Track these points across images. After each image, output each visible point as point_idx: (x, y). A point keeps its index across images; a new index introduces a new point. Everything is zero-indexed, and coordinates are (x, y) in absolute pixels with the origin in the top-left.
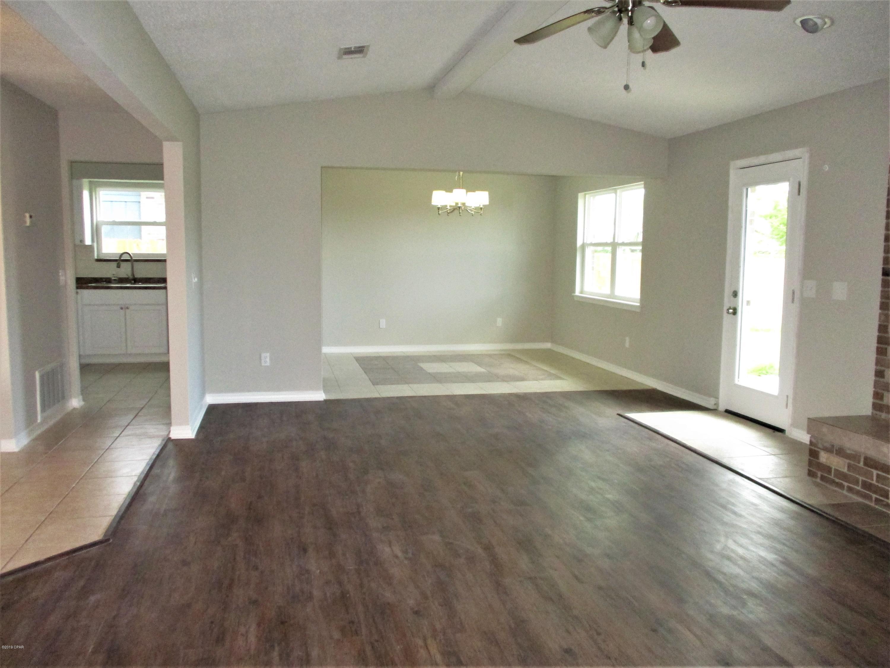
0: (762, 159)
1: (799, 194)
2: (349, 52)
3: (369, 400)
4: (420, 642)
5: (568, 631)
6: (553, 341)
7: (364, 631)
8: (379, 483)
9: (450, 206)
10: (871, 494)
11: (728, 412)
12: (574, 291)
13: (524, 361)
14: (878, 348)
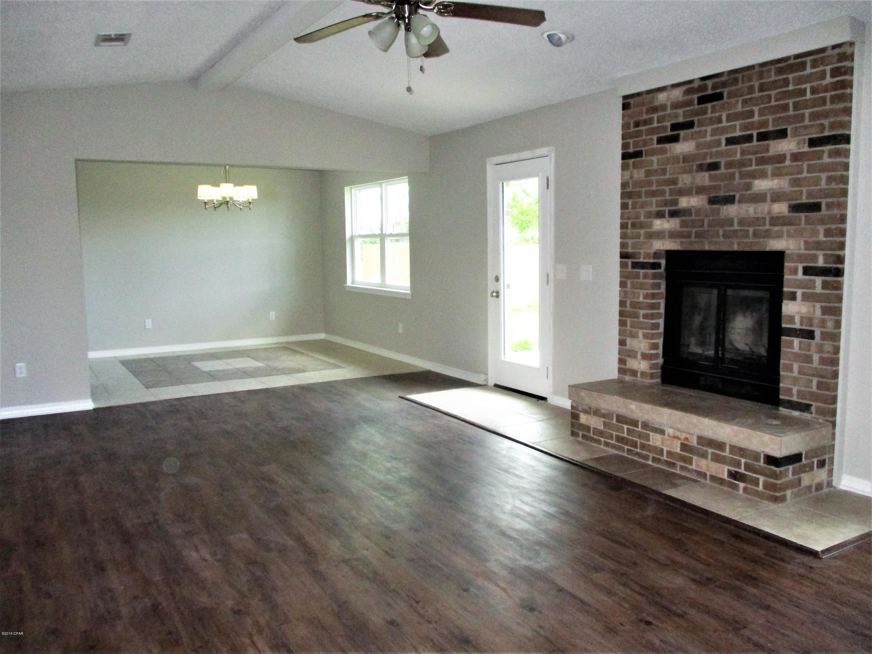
0: (514, 156)
1: (548, 188)
2: (108, 39)
3: (144, 405)
4: (247, 641)
5: (389, 605)
6: (326, 332)
7: (185, 640)
8: (173, 488)
9: (217, 201)
10: (623, 445)
11: (496, 386)
12: (345, 282)
13: (300, 352)
14: (620, 321)
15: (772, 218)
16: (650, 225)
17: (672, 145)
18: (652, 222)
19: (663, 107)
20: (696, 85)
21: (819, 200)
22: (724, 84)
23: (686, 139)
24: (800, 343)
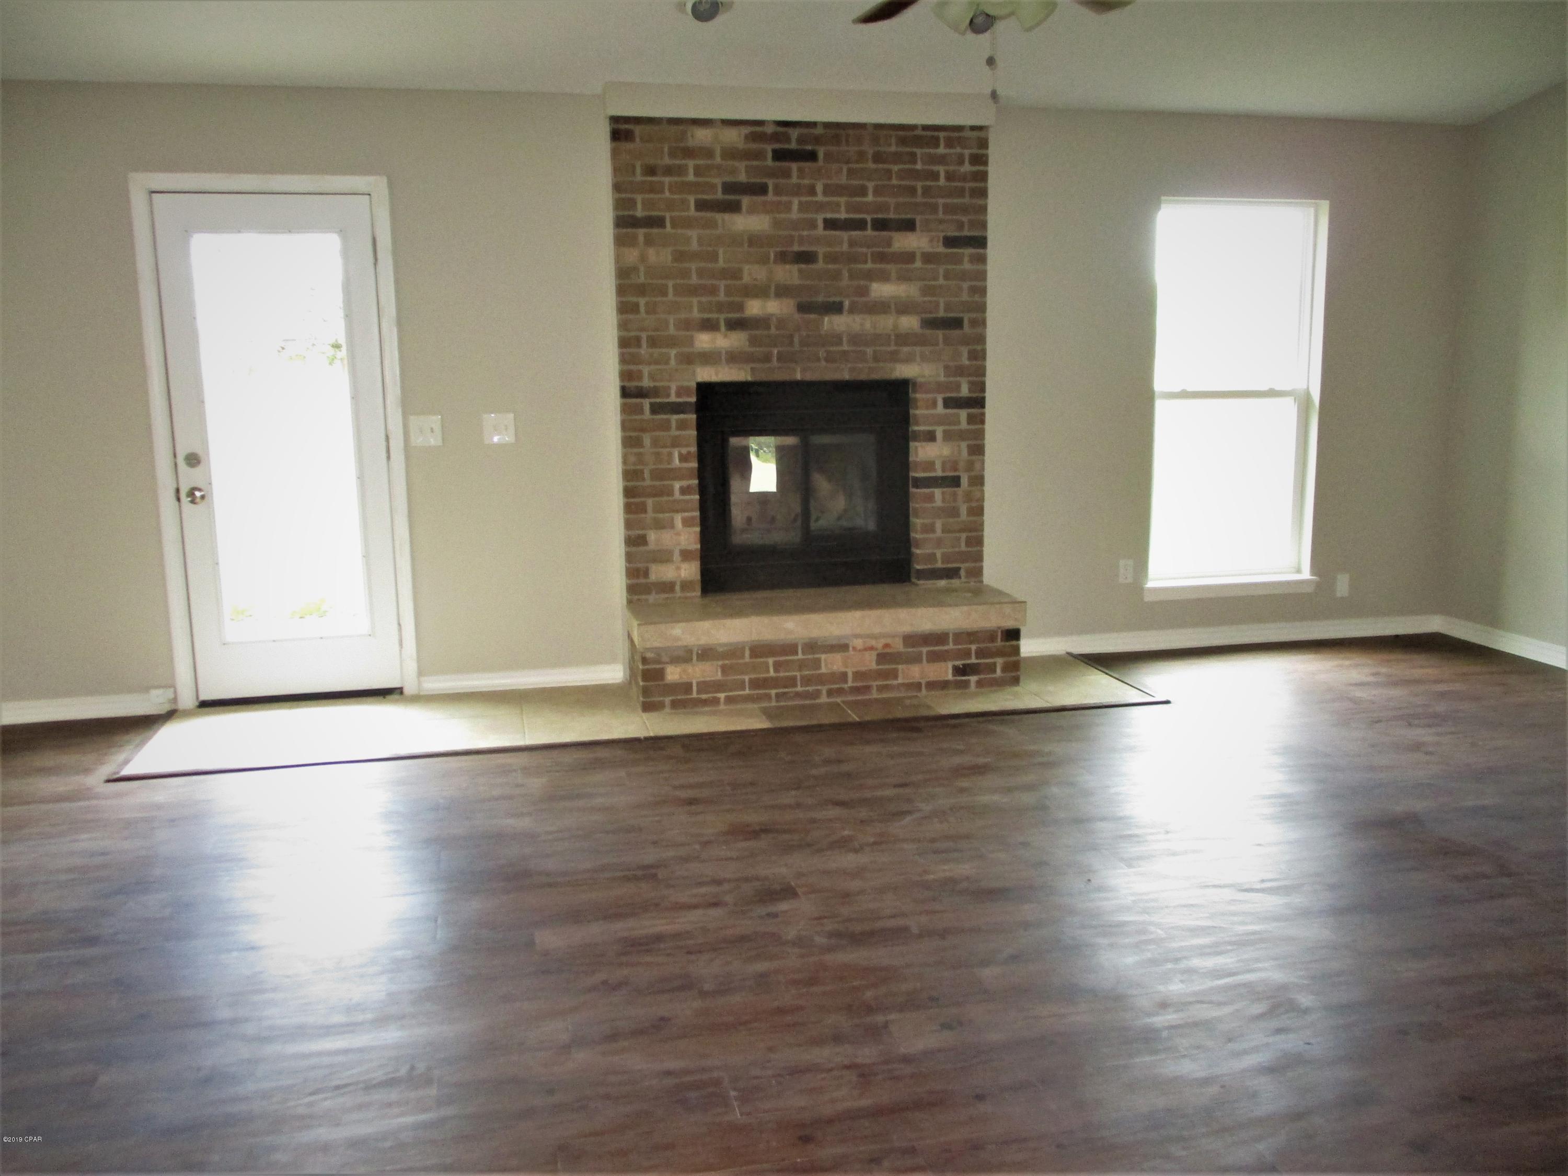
10: (767, 691)
14: (628, 505)
15: (897, 336)
16: (690, 341)
17: (727, 216)
18: (692, 337)
19: (708, 153)
20: (770, 129)
21: (961, 315)
22: (817, 140)
23: (752, 211)
24: (943, 493)
